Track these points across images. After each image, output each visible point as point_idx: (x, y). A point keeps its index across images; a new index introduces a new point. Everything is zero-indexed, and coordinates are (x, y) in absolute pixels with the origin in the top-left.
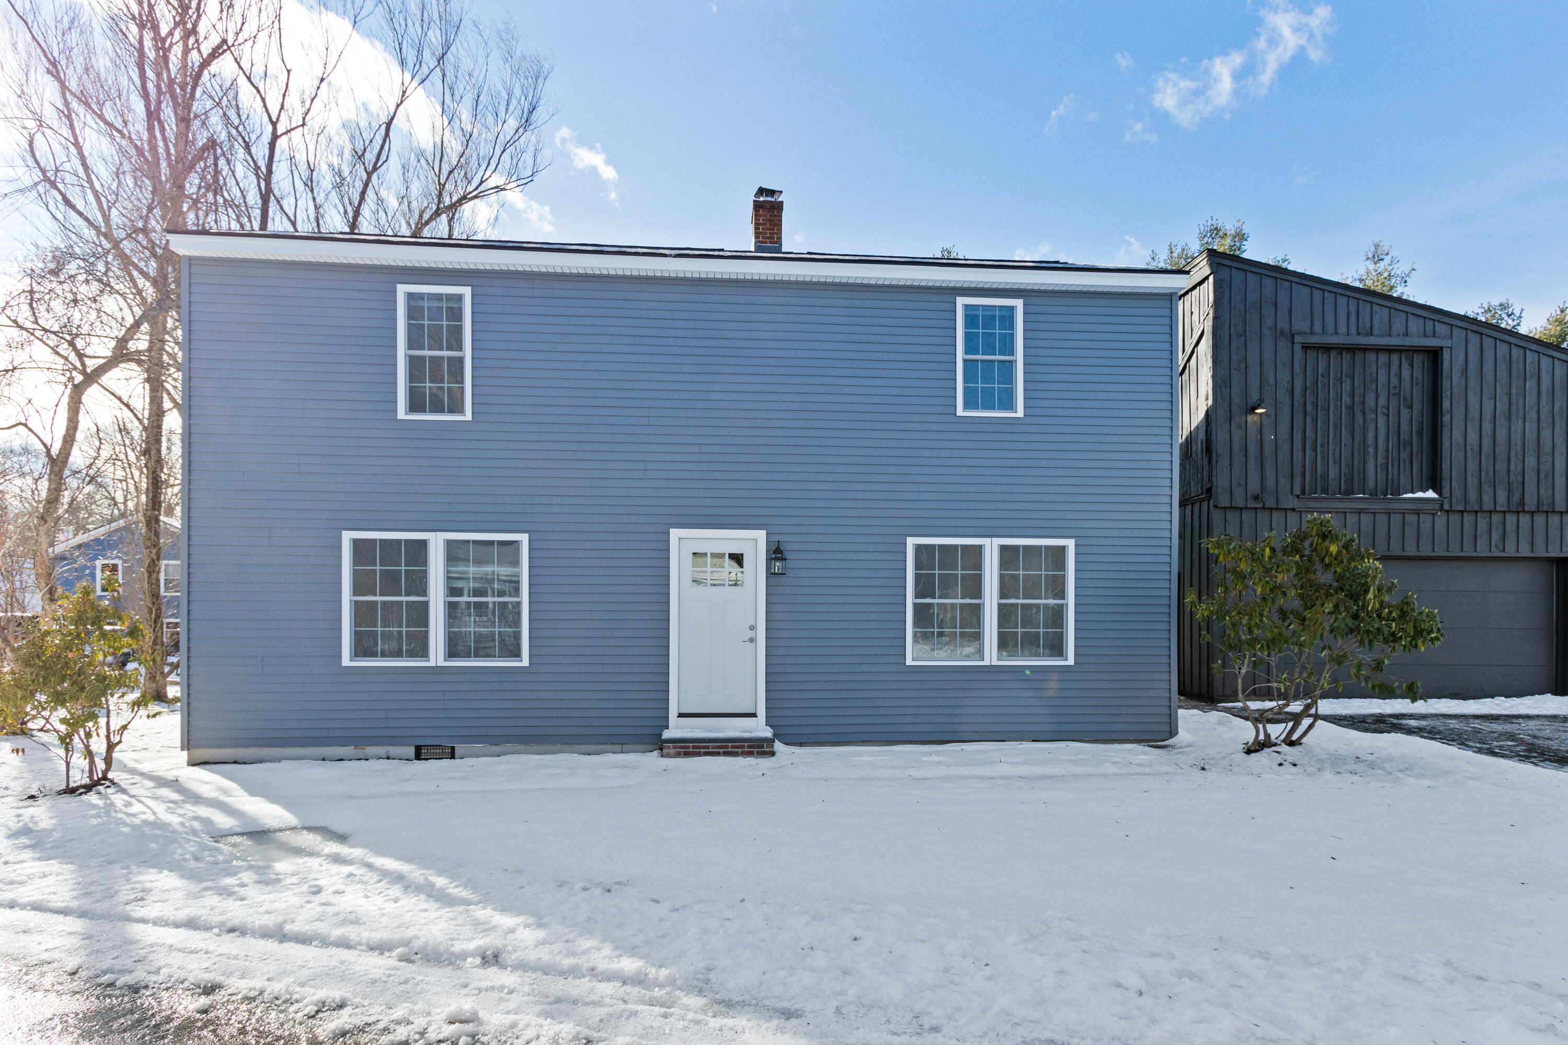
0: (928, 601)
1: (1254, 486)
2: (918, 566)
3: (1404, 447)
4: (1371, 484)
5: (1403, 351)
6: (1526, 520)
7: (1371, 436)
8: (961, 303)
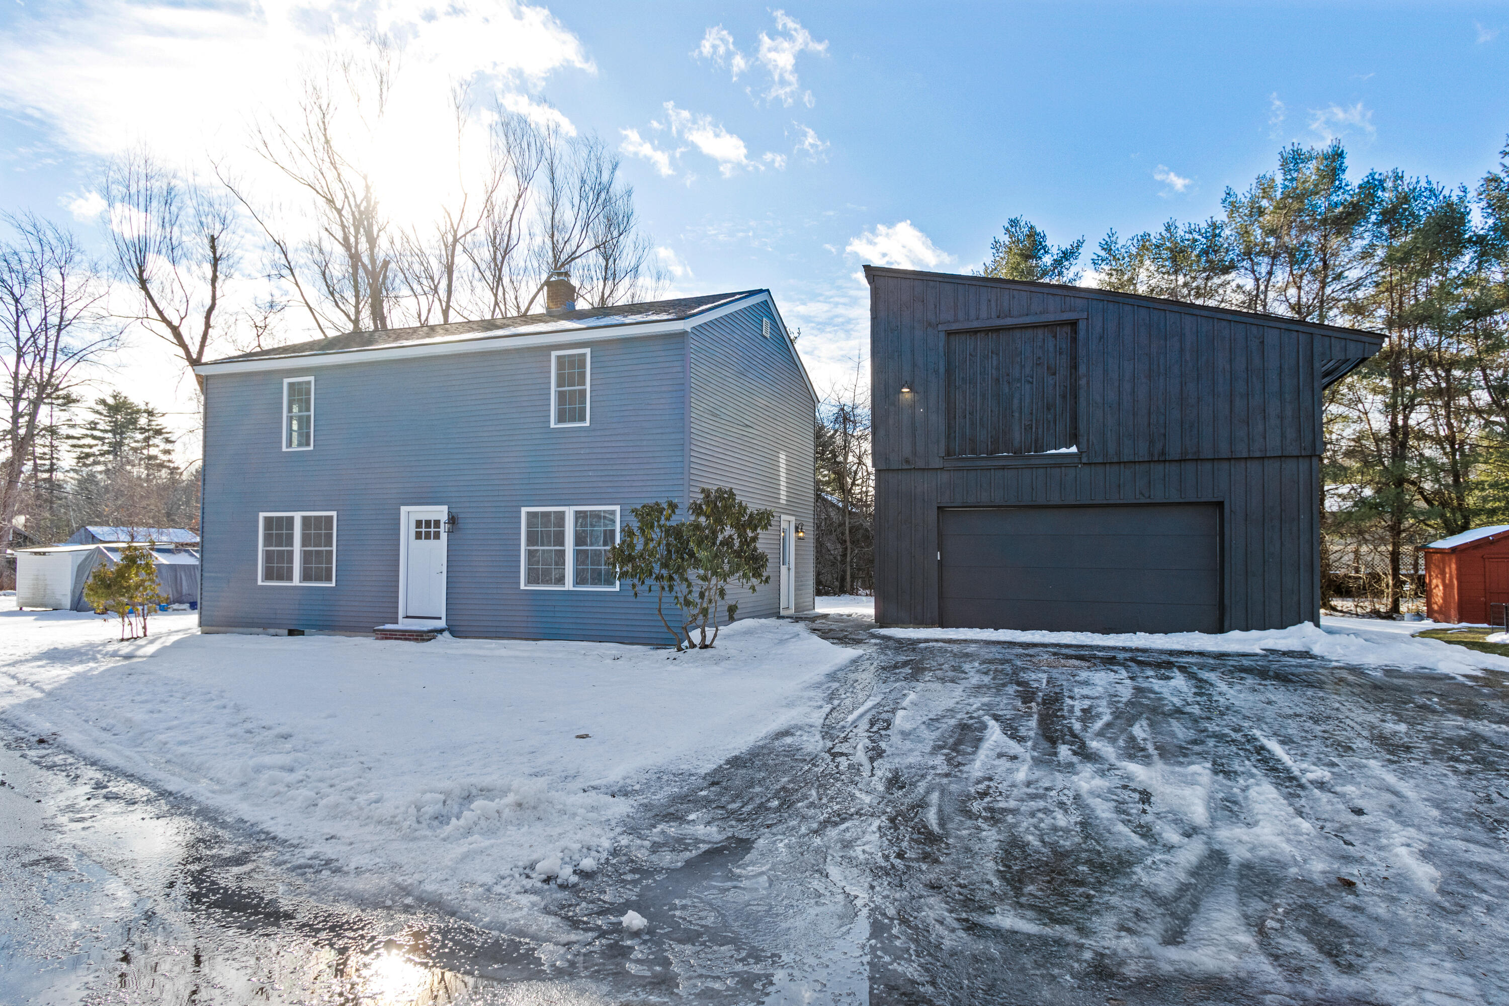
0: (535, 548)
1: (907, 451)
2: (529, 525)
3: (1048, 409)
4: (1016, 444)
5: (1045, 326)
6: (1174, 468)
7: (1016, 402)
8: (554, 354)
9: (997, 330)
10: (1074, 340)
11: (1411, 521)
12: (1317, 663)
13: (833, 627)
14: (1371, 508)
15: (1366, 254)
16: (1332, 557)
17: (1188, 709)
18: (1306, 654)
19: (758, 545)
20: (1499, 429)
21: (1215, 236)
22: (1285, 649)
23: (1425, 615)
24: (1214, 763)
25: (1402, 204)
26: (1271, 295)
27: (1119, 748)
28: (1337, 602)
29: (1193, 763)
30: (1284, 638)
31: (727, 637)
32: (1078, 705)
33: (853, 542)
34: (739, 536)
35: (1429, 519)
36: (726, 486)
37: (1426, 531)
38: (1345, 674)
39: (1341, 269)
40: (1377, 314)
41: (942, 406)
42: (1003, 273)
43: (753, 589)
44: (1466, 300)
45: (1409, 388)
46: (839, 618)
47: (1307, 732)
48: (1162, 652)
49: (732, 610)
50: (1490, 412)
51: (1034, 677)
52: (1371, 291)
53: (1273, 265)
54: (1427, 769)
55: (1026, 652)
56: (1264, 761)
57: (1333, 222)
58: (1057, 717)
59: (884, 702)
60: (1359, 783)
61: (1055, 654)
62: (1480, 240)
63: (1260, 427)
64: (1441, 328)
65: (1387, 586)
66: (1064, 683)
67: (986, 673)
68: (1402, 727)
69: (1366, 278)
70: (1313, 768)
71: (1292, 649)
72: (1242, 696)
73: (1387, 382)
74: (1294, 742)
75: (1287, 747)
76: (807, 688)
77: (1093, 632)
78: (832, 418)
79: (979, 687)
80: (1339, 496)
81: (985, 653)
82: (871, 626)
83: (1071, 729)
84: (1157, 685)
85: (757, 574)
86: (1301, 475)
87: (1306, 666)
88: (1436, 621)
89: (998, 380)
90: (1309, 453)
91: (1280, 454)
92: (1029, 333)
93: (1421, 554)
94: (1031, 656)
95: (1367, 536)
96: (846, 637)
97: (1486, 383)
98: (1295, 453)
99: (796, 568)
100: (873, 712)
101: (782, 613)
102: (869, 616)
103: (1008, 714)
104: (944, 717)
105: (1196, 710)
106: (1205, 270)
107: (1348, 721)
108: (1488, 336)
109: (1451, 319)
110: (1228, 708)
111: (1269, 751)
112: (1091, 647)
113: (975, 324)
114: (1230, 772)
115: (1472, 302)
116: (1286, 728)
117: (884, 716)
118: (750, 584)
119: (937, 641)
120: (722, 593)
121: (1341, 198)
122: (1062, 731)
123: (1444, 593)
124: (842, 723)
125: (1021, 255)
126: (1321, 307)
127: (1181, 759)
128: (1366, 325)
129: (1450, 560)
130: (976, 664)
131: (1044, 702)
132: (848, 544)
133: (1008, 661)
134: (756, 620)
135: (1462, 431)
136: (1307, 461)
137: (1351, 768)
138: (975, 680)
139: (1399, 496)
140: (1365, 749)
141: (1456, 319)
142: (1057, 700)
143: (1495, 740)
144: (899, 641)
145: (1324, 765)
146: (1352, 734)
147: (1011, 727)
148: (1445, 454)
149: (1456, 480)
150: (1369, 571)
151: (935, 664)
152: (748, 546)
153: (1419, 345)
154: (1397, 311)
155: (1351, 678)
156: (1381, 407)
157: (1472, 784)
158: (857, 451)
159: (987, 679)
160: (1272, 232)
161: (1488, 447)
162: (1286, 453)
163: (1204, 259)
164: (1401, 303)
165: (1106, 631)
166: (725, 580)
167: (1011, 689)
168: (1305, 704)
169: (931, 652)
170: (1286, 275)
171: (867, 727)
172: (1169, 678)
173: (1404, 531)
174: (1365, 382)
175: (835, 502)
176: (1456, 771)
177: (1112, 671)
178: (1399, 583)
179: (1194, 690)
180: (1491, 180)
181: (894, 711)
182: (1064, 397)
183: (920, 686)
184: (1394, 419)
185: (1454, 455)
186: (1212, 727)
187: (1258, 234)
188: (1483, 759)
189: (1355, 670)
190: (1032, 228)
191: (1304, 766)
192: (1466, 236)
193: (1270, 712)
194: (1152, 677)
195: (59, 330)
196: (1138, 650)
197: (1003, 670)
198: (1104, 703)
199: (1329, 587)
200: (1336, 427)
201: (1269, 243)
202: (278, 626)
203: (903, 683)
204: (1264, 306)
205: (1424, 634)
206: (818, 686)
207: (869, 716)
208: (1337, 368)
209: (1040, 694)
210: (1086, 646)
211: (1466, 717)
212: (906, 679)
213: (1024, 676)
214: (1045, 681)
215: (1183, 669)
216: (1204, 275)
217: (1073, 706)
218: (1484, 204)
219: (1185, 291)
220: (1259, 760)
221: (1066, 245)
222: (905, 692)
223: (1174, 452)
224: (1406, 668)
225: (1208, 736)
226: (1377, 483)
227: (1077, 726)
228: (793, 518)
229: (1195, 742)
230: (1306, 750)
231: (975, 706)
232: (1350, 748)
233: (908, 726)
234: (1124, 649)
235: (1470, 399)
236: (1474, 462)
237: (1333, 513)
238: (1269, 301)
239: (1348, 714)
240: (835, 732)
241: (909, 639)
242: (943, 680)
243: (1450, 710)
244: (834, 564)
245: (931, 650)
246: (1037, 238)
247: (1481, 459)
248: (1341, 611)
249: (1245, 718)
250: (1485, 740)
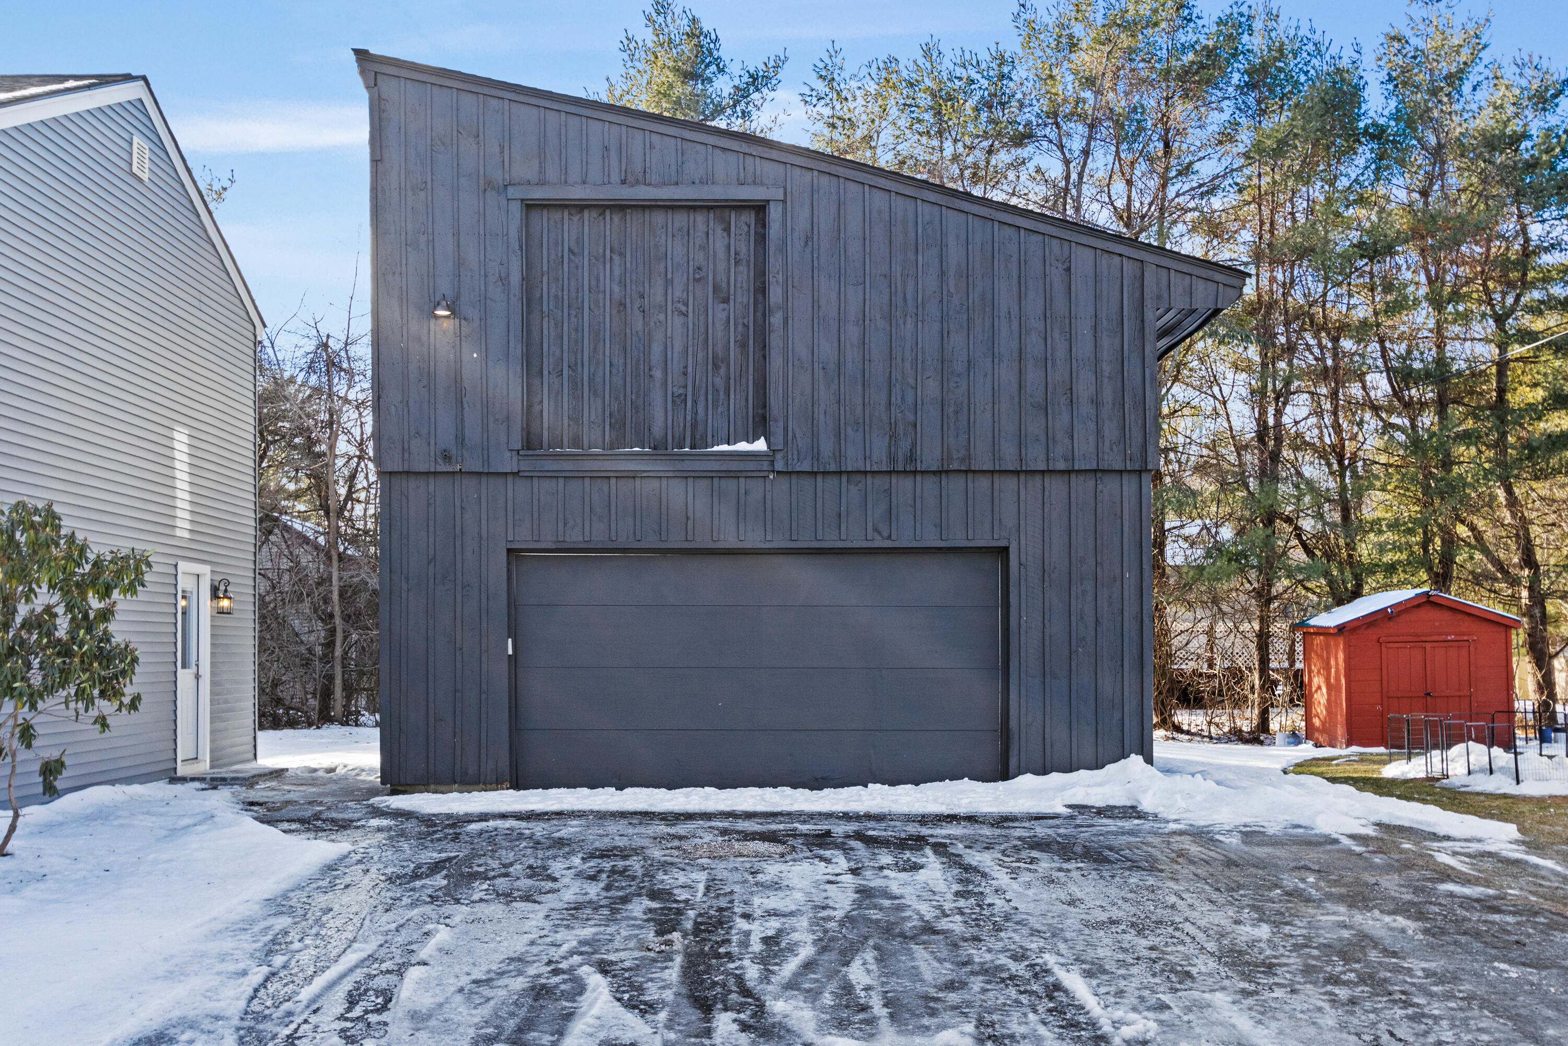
1: (445, 437)
3: (716, 367)
4: (657, 429)
5: (710, 208)
6: (929, 485)
7: (657, 349)
9: (621, 207)
10: (761, 239)
11: (1286, 582)
12: (1147, 825)
13: (292, 796)
14: (1230, 560)
15: (1226, 137)
16: (1175, 642)
17: (944, 924)
18: (1132, 812)
19: (112, 627)
20: (1400, 437)
21: (1002, 77)
22: (1100, 804)
23: (1303, 733)
24: (980, 1023)
25: (1276, 59)
26: (1088, 191)
27: (823, 1010)
28: (1183, 717)
29: (943, 1027)
30: (1100, 785)
31: (47, 829)
32: (758, 930)
33: (346, 618)
34: (69, 608)
35: (1309, 580)
36: (37, 498)
37: (1307, 598)
38: (1187, 844)
39: (1191, 158)
40: (1240, 240)
41: (517, 350)
42: (643, 102)
43: (102, 722)
44: (1359, 228)
45: (1282, 365)
46: (311, 777)
47: (1125, 950)
48: (909, 818)
49: (51, 770)
50: (1390, 411)
51: (682, 879)
52: (1233, 198)
53: (1090, 138)
54: (1296, 1002)
55: (672, 830)
56: (1057, 1011)
57: (1179, 78)
58: (718, 956)
59: (382, 953)
60: (1200, 1036)
61: (724, 832)
62: (1377, 134)
63: (1066, 417)
64: (1327, 269)
65: (1252, 688)
66: (737, 888)
67: (593, 878)
68: (1264, 931)
69: (1224, 176)
70: (1133, 1016)
71: (1112, 802)
72: (1030, 892)
73: (1253, 352)
74: (1105, 972)
75: (1094, 982)
76: (216, 934)
77: (794, 787)
78: (303, 362)
79: (578, 907)
80: (1186, 539)
81: (597, 838)
82: (373, 792)
83: (740, 980)
84: (895, 881)
85: (110, 691)
86: (1126, 505)
87: (1131, 833)
88: (1318, 745)
89: (622, 304)
90: (1137, 467)
91: (1094, 467)
92: (680, 219)
93: (1299, 636)
94: (681, 838)
95: (1225, 608)
96: (317, 816)
97: (1385, 363)
98: (1118, 466)
99: (213, 674)
100: (358, 975)
101: (182, 771)
102: (371, 771)
103: (627, 957)
104: (501, 974)
105: (955, 925)
106: (986, 135)
107: (1188, 927)
108: (1388, 288)
109: (1340, 255)
110: (1007, 918)
111: (1066, 992)
112: (790, 816)
113: (577, 193)
114: (1003, 1036)
115: (1368, 232)
116: (1095, 947)
117: (381, 982)
118: (94, 713)
119: (503, 816)
120: (27, 734)
121: (1192, 37)
122: (724, 985)
123: (1328, 700)
124: (286, 1006)
125: (676, 70)
126: (1161, 217)
127: (926, 1021)
128: (1224, 254)
129: (1337, 646)
130: (576, 861)
131: (697, 931)
132: (338, 621)
133: (636, 851)
134: (119, 788)
135: (1354, 437)
136: (1134, 478)
137: (1188, 1010)
138: (571, 891)
139: (1268, 542)
140: (1210, 975)
141: (1347, 258)
142: (721, 923)
143: (1387, 942)
144: (428, 821)
145: (1149, 1009)
146: (1190, 949)
147: (631, 985)
148: (1332, 473)
149: (1346, 517)
150: (1227, 664)
151: (495, 864)
152: (89, 630)
153: (1298, 294)
154: (1267, 236)
155: (1195, 850)
156: (1244, 392)
157: (1356, 1021)
158: (357, 432)
159: (594, 890)
160: (1090, 82)
161: (1387, 466)
162: (1104, 465)
163: (984, 116)
164: (1272, 224)
165: (816, 784)
166: (33, 706)
167: (639, 907)
168: (1125, 900)
169: (491, 840)
170: (1110, 159)
171: (340, 1010)
172: (916, 867)
173: (1276, 597)
174: (1223, 350)
175: (310, 534)
176: (1334, 1001)
177: (822, 859)
178: (1269, 685)
179: (956, 887)
180: (1394, 38)
181: (400, 971)
182: (743, 345)
183: (460, 913)
184: (1263, 412)
185: (1342, 476)
186: (980, 956)
187: (1067, 85)
188: (1371, 976)
189: (1202, 835)
190: (694, 20)
191: (1119, 1014)
192: (1361, 125)
193: (1073, 920)
194: (888, 867)
196: (869, 817)
197: (626, 869)
198: (803, 922)
199: (1171, 691)
200: (1183, 424)
201: (1084, 101)
203: (427, 909)
204: (1077, 209)
205: (1302, 768)
206: (243, 926)
207: (347, 985)
208: (1180, 323)
209: (691, 913)
210: (781, 814)
211: (1351, 906)
212: (433, 898)
213: (665, 879)
214: (701, 888)
215: (940, 849)
216: (986, 144)
217: (748, 934)
218: (1383, 76)
219: (955, 170)
220: (1050, 1011)
221: (755, 64)
222: (430, 926)
223: (930, 458)
224: (1273, 829)
225: (973, 973)
226: (1239, 520)
227: (752, 972)
228: (205, 570)
229: (950, 986)
230: (1122, 983)
231: (565, 948)
232: (1188, 974)
233: (426, 1001)
234: (846, 817)
235: (1364, 388)
236: (1368, 489)
237: (1177, 568)
238: (1085, 201)
239: (1188, 913)
240: (268, 1026)
241: (449, 816)
242: (507, 897)
243: (1329, 897)
244: (307, 663)
245: (491, 837)
246: (704, 42)
247: (1378, 484)
248: (1188, 733)
249: (1035, 932)
250: (1375, 943)
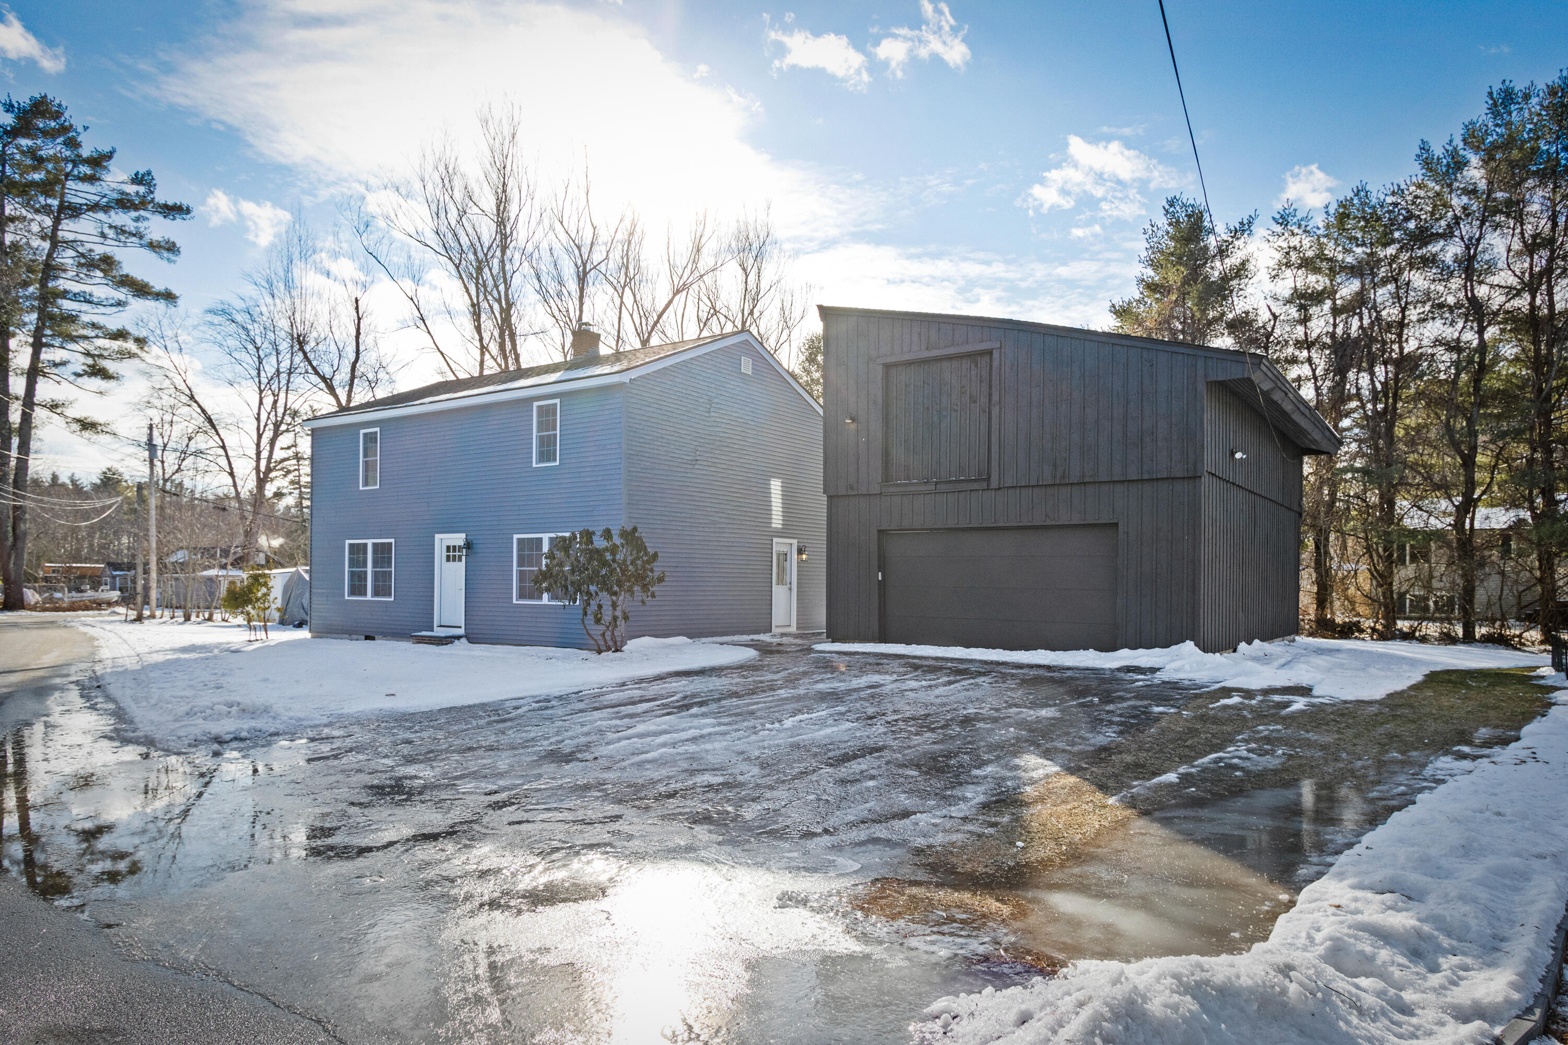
0: (523, 568)
1: (852, 478)
2: (519, 549)
4: (944, 469)
5: (967, 356)
6: (1075, 491)
8: (536, 404)
9: (928, 361)
10: (991, 369)
30: (1161, 656)
63: (1149, 450)
86: (1186, 496)
89: (928, 409)
90: (1192, 475)
92: (955, 363)
98: (1181, 475)
99: (799, 588)
101: (774, 630)
113: (909, 357)
136: (1192, 482)
162: (1173, 475)
195: (290, 374)
202: (356, 633)
223: (1074, 475)
228: (794, 541)
